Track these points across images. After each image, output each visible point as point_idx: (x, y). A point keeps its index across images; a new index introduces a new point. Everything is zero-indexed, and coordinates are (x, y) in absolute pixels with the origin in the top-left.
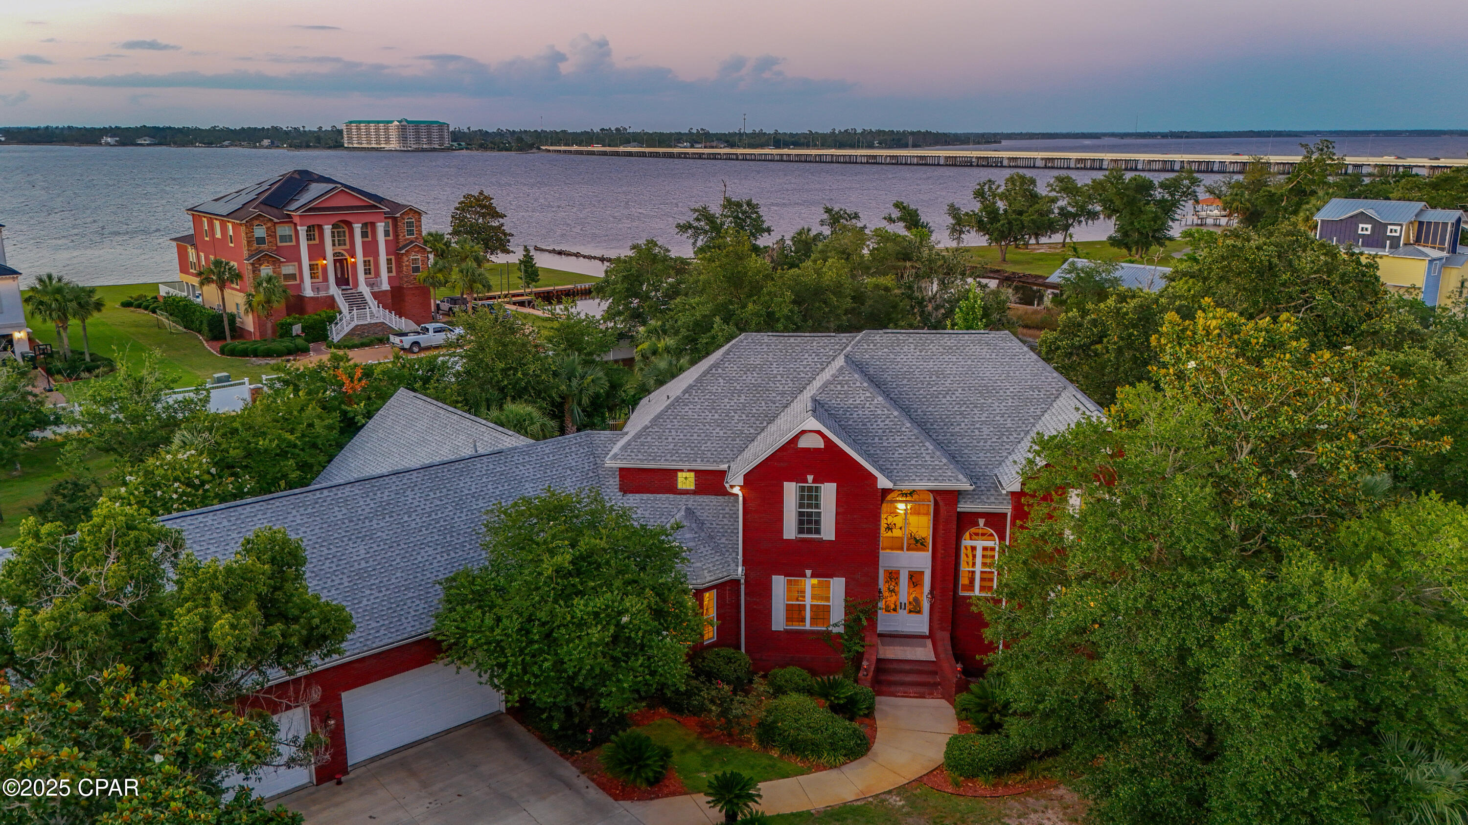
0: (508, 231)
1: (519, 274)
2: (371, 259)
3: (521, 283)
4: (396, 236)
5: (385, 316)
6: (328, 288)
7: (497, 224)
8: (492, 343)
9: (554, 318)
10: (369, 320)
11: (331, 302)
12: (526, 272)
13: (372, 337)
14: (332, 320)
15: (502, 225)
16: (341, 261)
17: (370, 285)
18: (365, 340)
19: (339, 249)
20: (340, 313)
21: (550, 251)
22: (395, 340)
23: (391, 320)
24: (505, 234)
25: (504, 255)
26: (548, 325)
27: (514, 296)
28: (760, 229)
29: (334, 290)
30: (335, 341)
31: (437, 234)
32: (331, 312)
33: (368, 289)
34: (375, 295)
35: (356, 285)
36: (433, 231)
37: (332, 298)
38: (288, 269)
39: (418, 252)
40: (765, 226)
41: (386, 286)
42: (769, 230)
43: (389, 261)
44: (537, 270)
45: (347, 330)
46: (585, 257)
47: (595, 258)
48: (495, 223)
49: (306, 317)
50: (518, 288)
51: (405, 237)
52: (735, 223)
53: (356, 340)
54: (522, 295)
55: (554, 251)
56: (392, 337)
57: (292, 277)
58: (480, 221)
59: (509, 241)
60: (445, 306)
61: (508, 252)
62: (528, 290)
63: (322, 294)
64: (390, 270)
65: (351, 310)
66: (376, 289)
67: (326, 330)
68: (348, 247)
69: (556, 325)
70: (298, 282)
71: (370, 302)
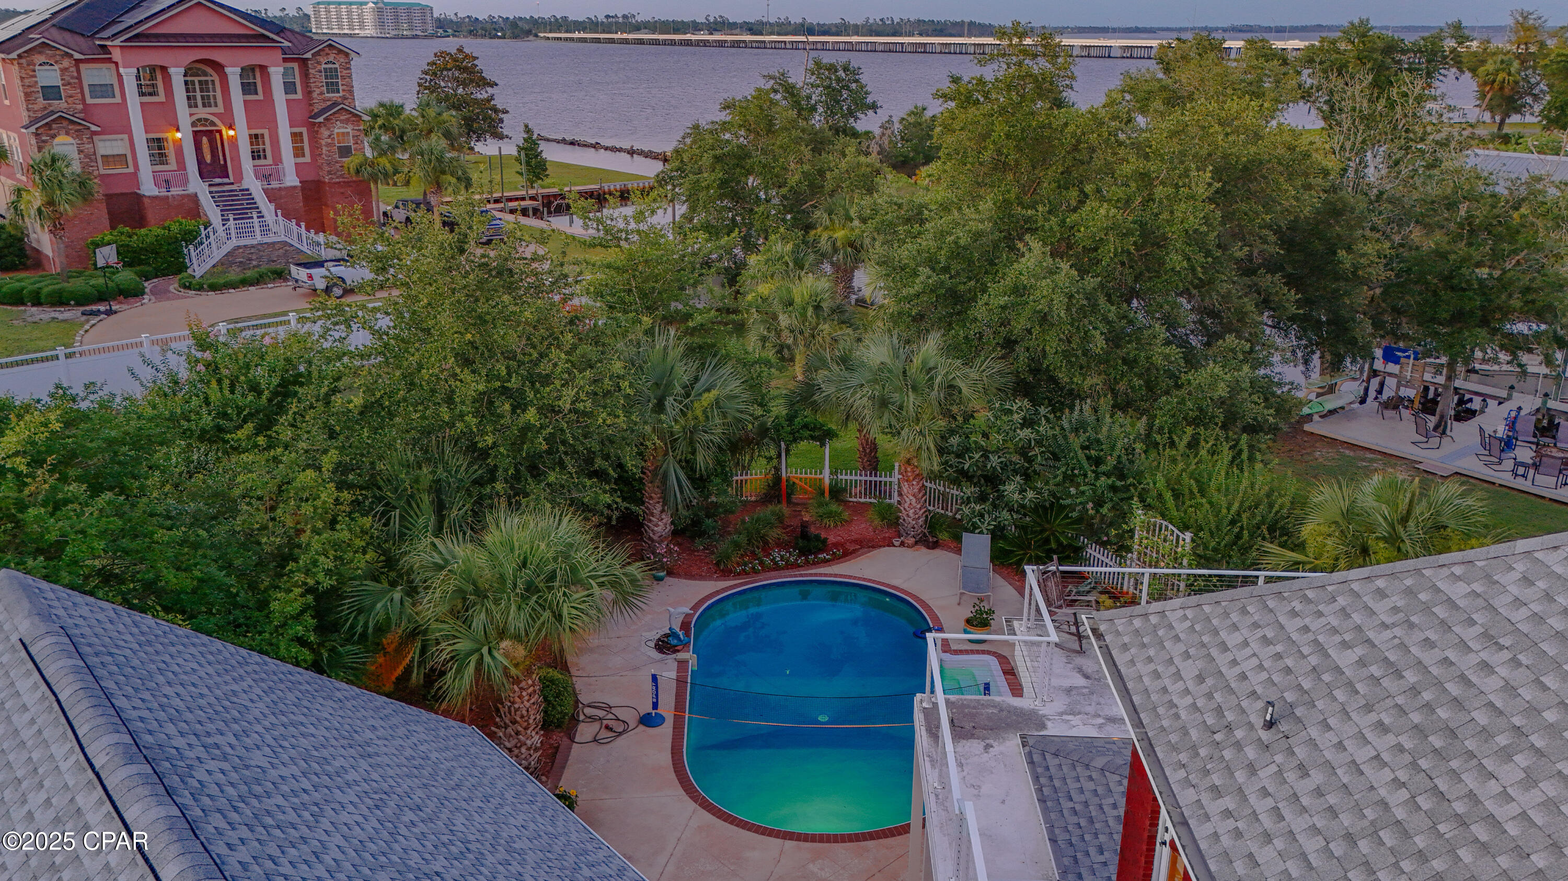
0: (500, 107)
1: (518, 167)
2: (266, 132)
3: (521, 180)
4: (308, 93)
5: (288, 231)
6: (185, 182)
7: (485, 96)
8: (445, 319)
9: (611, 239)
10: (259, 238)
11: (192, 207)
12: (528, 164)
13: (263, 269)
14: (191, 237)
15: (492, 98)
16: (209, 133)
17: (266, 177)
18: (249, 274)
19: (202, 112)
20: (207, 225)
21: (558, 142)
22: (301, 274)
23: (300, 237)
24: (496, 110)
25: (495, 141)
26: (597, 256)
27: (510, 200)
28: (862, 104)
29: (197, 186)
30: (198, 274)
31: (392, 106)
32: (189, 224)
33: (258, 183)
34: (271, 196)
35: (240, 177)
36: (386, 100)
37: (194, 198)
38: (108, 146)
39: (347, 121)
40: (870, 100)
41: (291, 180)
42: (874, 107)
43: (296, 137)
44: (545, 161)
45: (218, 255)
46: (606, 149)
47: (620, 150)
48: (482, 95)
49: (143, 231)
50: (516, 189)
51: (322, 95)
52: (827, 95)
53: (234, 275)
54: (523, 199)
55: (564, 141)
56: (293, 268)
57: (121, 159)
58: (460, 91)
59: (501, 121)
60: (400, 215)
61: (501, 137)
62: (532, 192)
63: (175, 191)
64: (299, 152)
65: (225, 220)
66: (275, 184)
67: (180, 253)
68: (220, 109)
69: (612, 255)
70: (131, 169)
71: (263, 208)
